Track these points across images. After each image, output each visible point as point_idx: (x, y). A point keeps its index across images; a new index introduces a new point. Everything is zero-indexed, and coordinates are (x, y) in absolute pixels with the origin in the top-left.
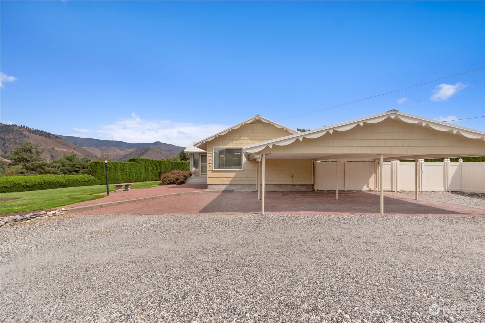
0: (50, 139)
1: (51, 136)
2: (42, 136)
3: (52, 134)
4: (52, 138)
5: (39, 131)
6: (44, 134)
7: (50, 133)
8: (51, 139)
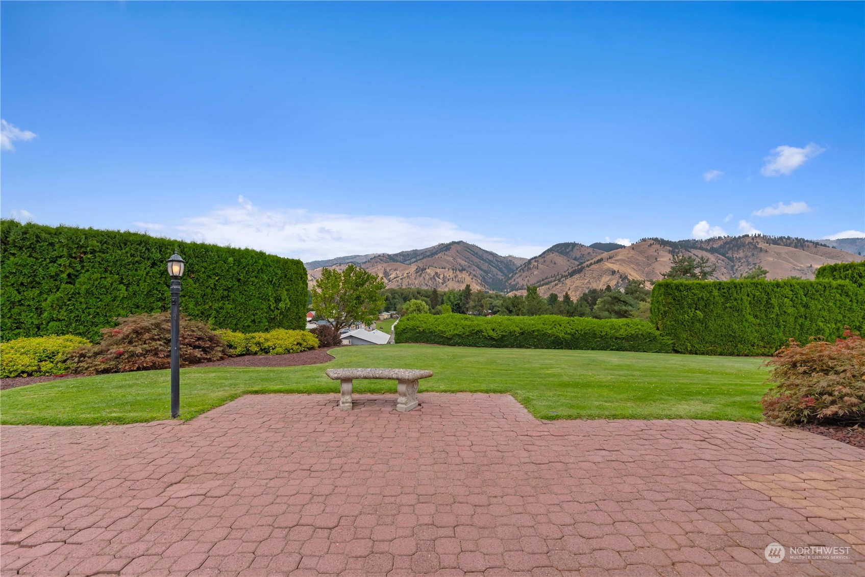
0: (803, 250)
1: (806, 243)
2: (789, 246)
3: (807, 241)
4: (808, 247)
5: (784, 238)
6: (792, 243)
7: (803, 240)
8: (805, 249)
